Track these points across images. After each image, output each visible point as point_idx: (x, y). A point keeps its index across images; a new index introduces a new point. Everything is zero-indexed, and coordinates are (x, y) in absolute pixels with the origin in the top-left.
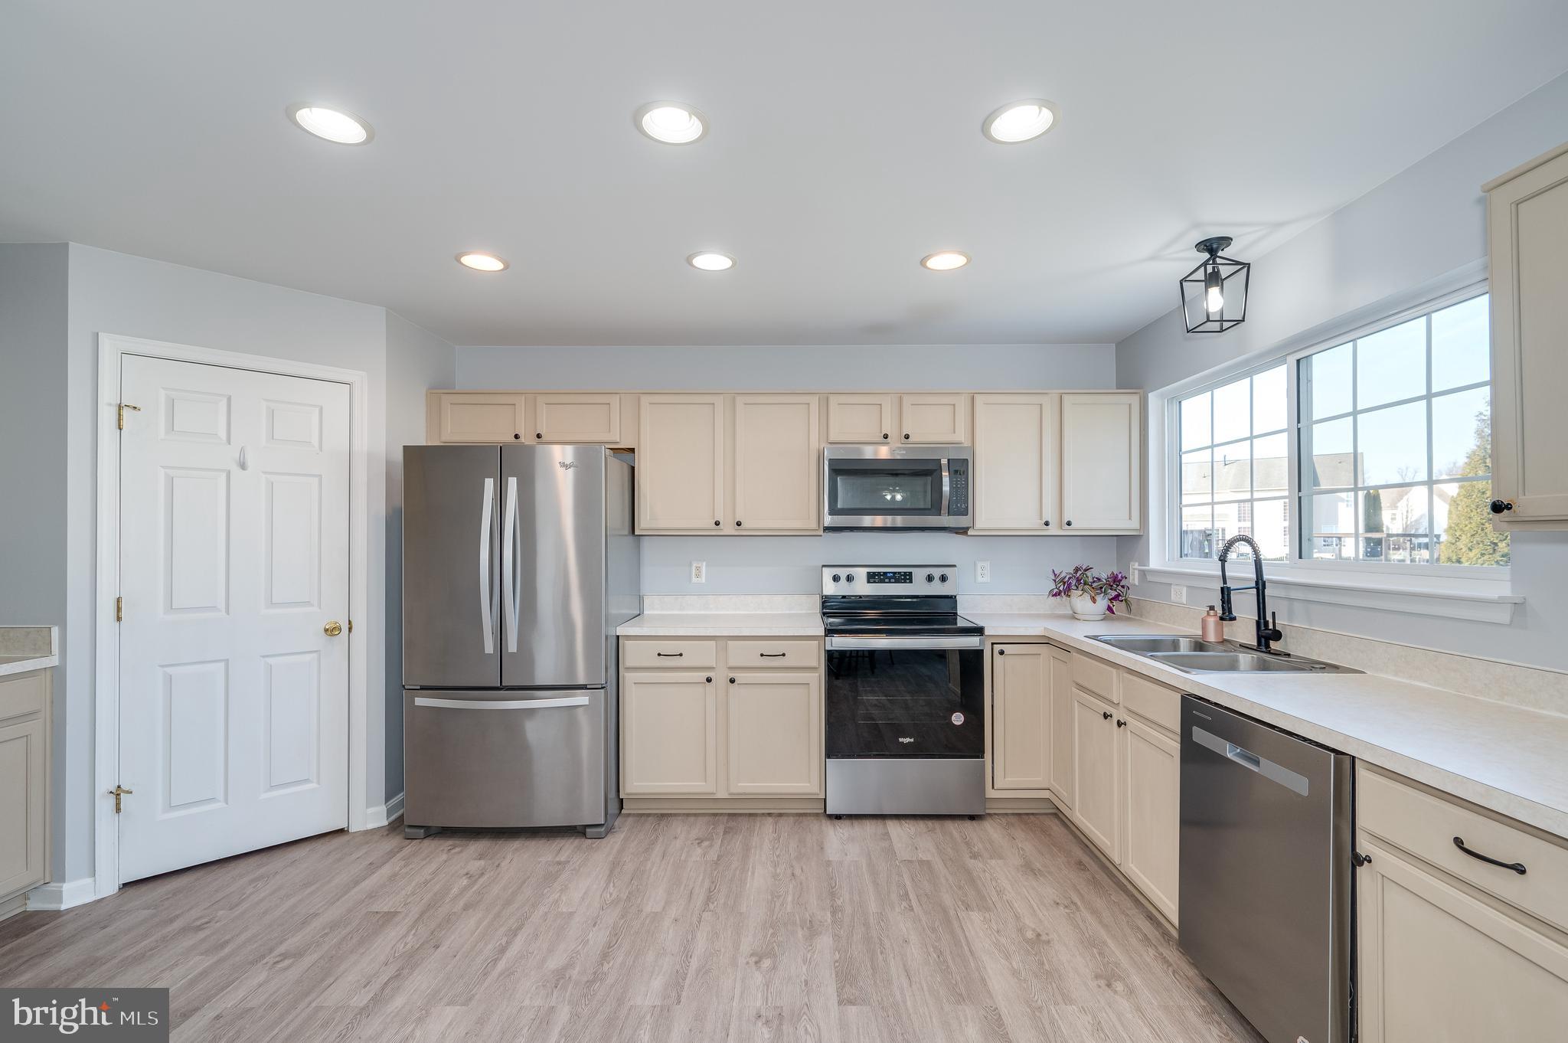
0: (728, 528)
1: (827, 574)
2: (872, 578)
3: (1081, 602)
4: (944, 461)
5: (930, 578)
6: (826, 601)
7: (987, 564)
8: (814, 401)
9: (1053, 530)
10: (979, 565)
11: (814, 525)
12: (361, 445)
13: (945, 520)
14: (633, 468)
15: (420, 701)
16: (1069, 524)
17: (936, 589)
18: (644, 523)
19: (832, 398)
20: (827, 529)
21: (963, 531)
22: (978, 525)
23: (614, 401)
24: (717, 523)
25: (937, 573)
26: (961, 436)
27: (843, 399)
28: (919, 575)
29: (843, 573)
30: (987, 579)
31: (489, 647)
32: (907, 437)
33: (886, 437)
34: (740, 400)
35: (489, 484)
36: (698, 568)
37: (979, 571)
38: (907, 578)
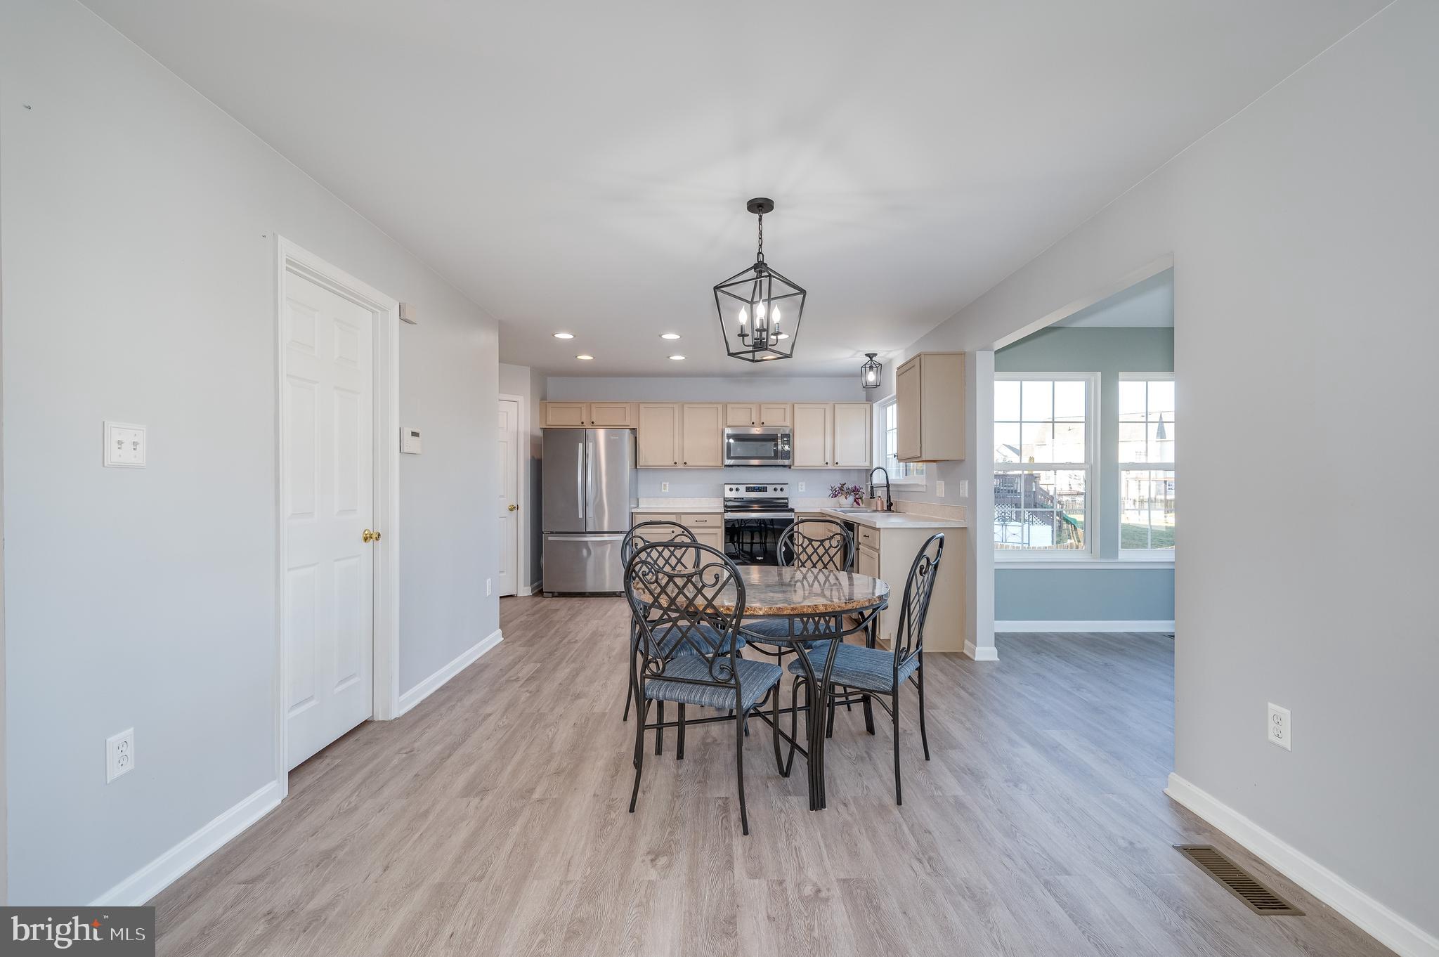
0: (680, 466)
1: (727, 488)
2: (748, 489)
3: (842, 499)
4: (779, 435)
5: (775, 490)
6: (726, 500)
7: (804, 483)
8: (720, 407)
9: (830, 466)
10: (800, 483)
11: (720, 464)
12: (522, 429)
13: (780, 462)
14: (636, 438)
15: (550, 538)
16: (837, 463)
17: (778, 494)
18: (641, 462)
19: (728, 405)
20: (726, 466)
21: (789, 467)
22: (796, 464)
23: (627, 406)
24: (675, 463)
25: (779, 487)
26: (788, 423)
27: (733, 406)
28: (770, 488)
29: (734, 487)
30: (804, 490)
31: (581, 516)
32: (763, 423)
33: (753, 423)
34: (686, 406)
35: (581, 445)
36: (665, 485)
37: (800, 487)
38: (765, 489)
